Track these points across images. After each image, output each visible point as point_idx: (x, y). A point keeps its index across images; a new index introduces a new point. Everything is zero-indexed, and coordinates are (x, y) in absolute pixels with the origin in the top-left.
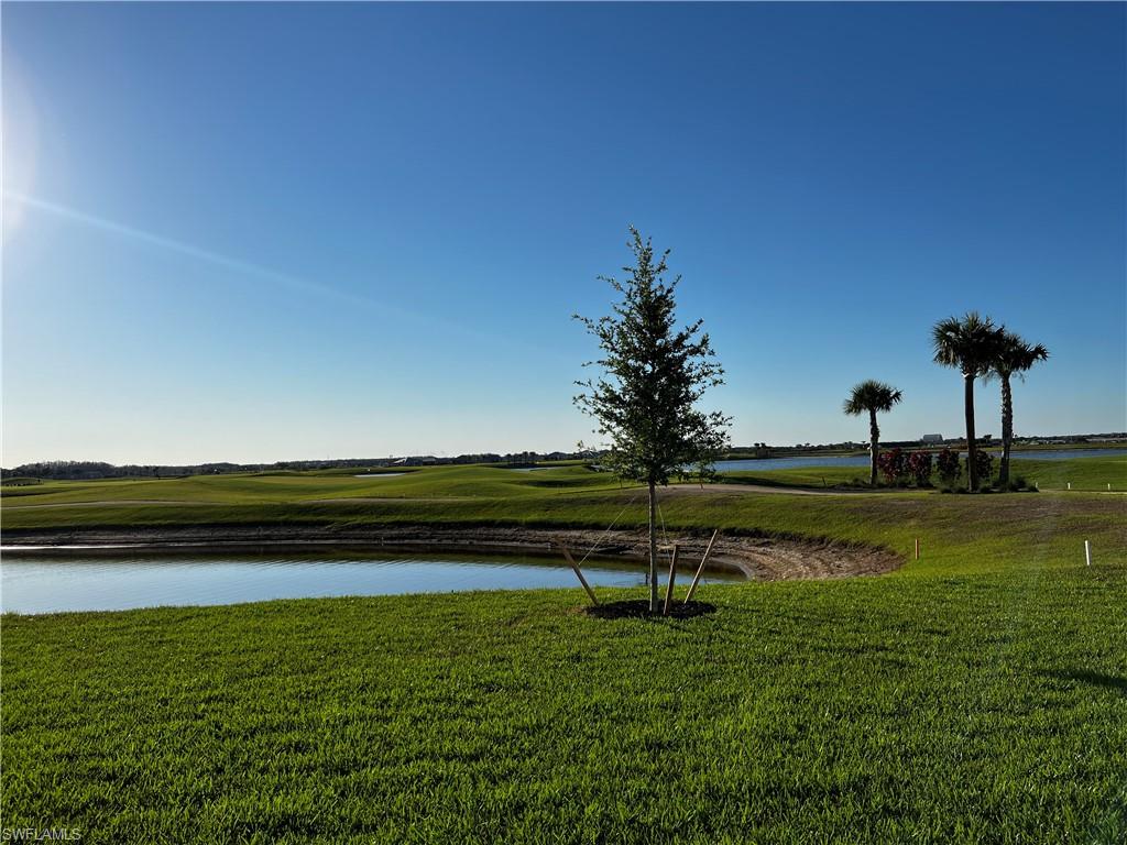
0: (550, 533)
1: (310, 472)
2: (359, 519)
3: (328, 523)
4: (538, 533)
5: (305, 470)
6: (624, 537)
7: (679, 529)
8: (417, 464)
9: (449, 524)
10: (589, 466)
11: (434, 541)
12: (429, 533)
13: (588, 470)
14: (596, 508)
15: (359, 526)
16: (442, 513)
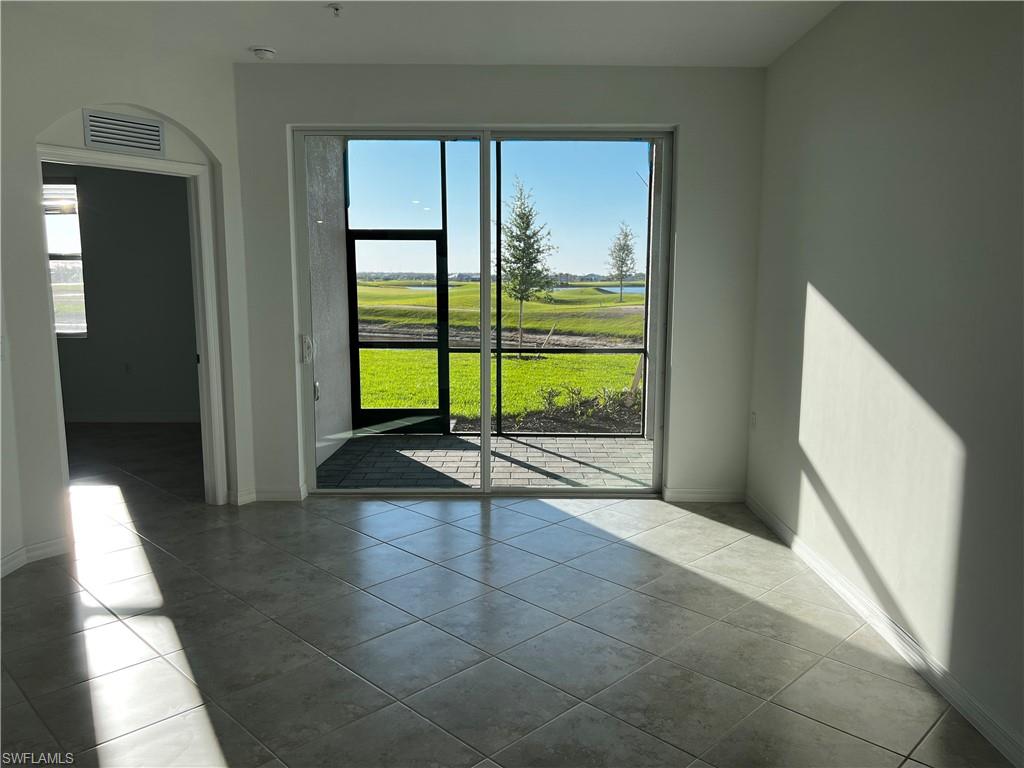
0: (538, 337)
1: (375, 283)
2: (406, 321)
3: (384, 322)
4: (530, 336)
5: (371, 280)
6: (587, 341)
7: (625, 337)
8: (467, 280)
9: (469, 327)
10: (599, 289)
11: (458, 338)
12: (455, 333)
13: (596, 292)
14: (575, 320)
15: (407, 326)
16: (465, 319)
